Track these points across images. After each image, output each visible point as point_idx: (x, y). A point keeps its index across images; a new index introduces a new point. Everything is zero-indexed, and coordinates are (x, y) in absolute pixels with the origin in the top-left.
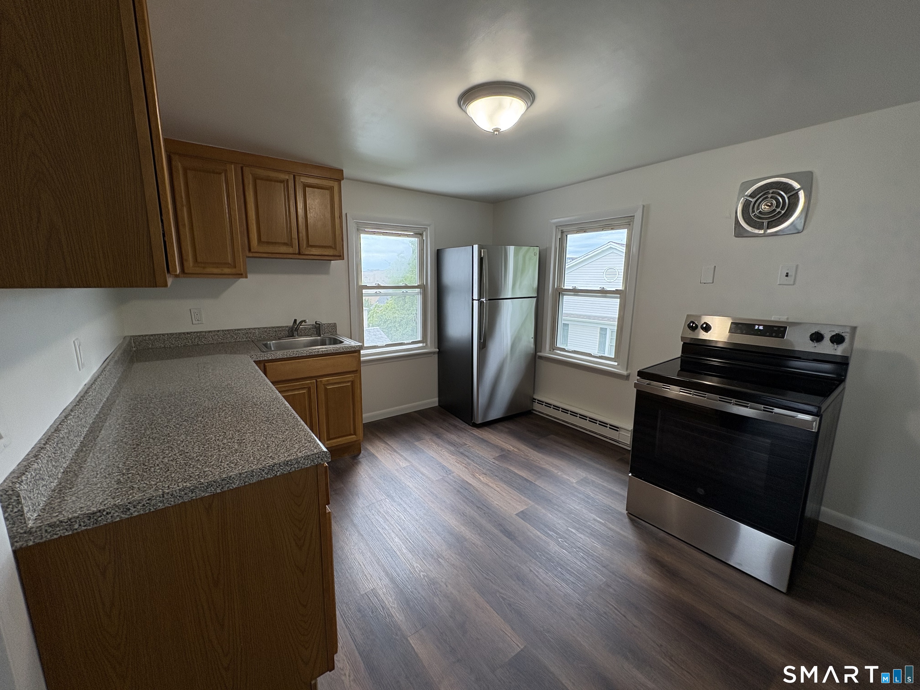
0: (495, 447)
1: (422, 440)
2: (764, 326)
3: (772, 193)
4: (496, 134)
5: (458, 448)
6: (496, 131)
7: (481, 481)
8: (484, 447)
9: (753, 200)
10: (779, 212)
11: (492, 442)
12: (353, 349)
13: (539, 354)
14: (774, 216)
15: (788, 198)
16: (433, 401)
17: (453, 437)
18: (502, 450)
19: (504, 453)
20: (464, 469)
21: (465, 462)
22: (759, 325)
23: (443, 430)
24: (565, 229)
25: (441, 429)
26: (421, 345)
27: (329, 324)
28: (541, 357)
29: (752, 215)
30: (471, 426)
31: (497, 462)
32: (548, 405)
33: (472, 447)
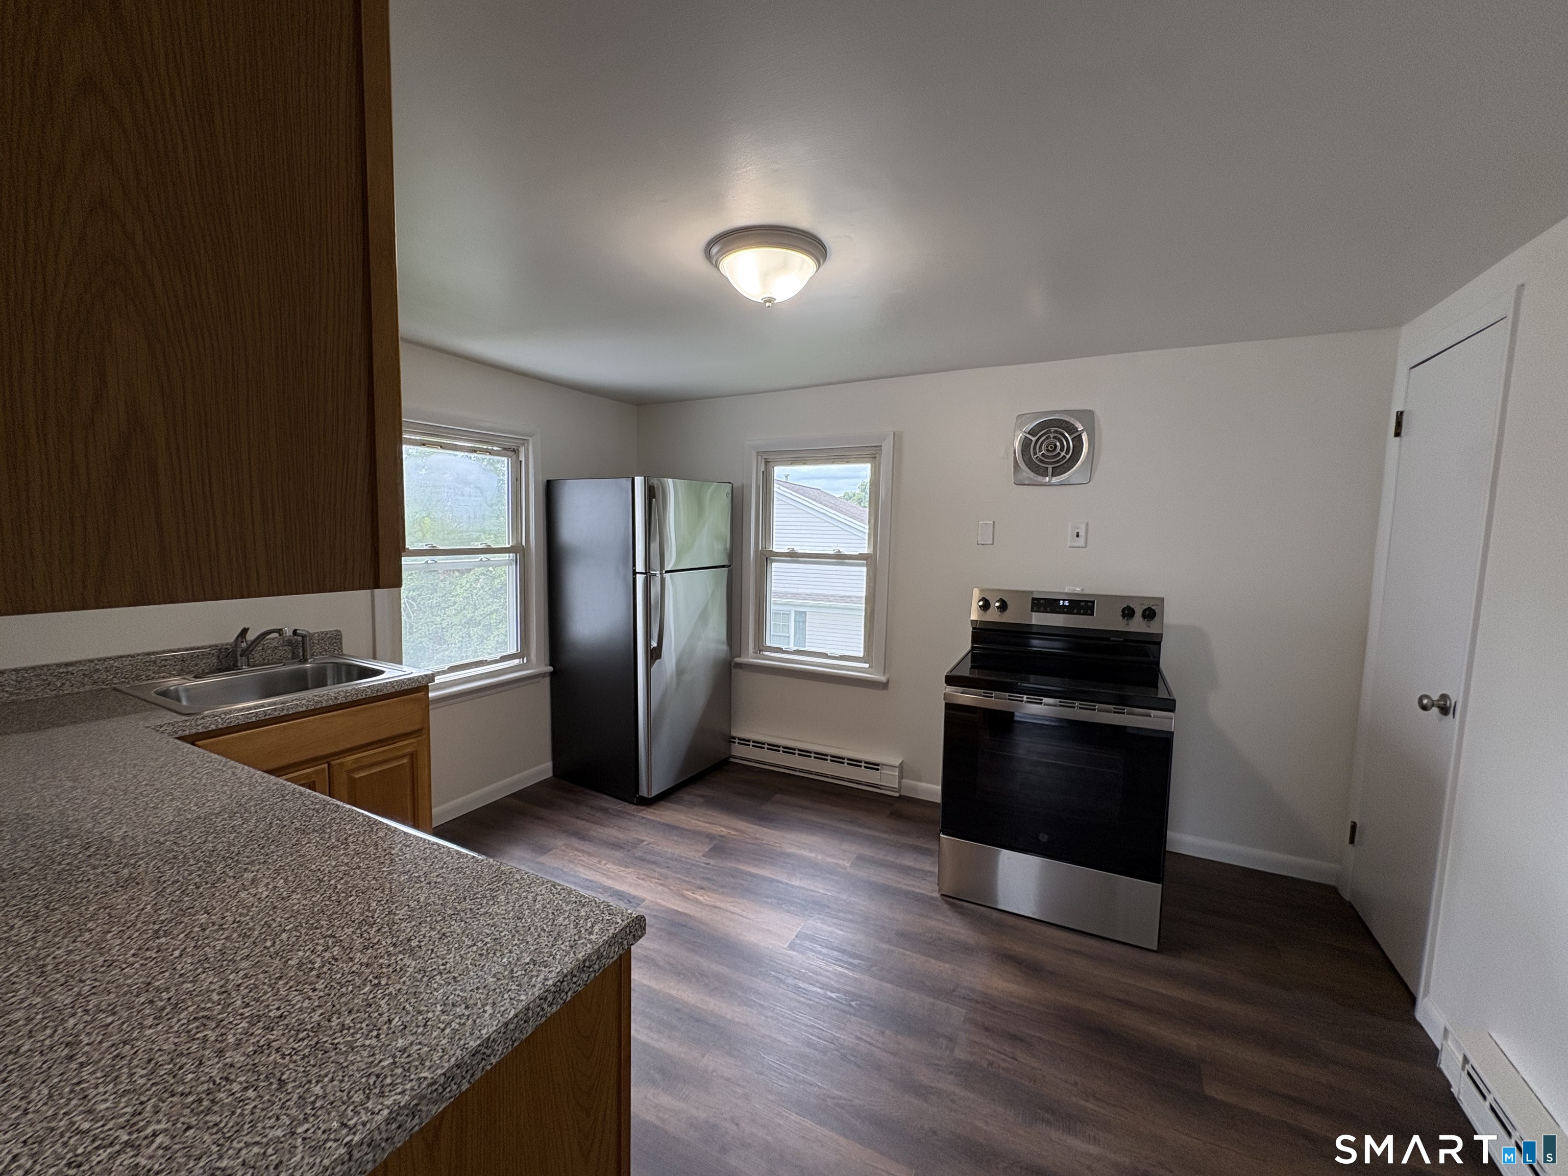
0: (695, 835)
1: (551, 850)
2: (1070, 601)
3: (1054, 432)
4: (769, 307)
5: (629, 851)
6: (770, 301)
7: (701, 903)
8: (675, 838)
9: (1034, 439)
10: (1064, 457)
11: (687, 827)
12: (415, 685)
13: (737, 660)
14: (1058, 461)
15: (1073, 440)
16: (543, 769)
17: (610, 832)
18: (711, 837)
19: (715, 842)
20: (660, 888)
21: (656, 875)
22: (1064, 600)
23: (584, 822)
24: (770, 457)
25: (579, 821)
26: (516, 662)
27: (323, 633)
28: (740, 666)
29: (1034, 458)
30: (635, 804)
31: (712, 862)
32: (759, 745)
33: (654, 843)
